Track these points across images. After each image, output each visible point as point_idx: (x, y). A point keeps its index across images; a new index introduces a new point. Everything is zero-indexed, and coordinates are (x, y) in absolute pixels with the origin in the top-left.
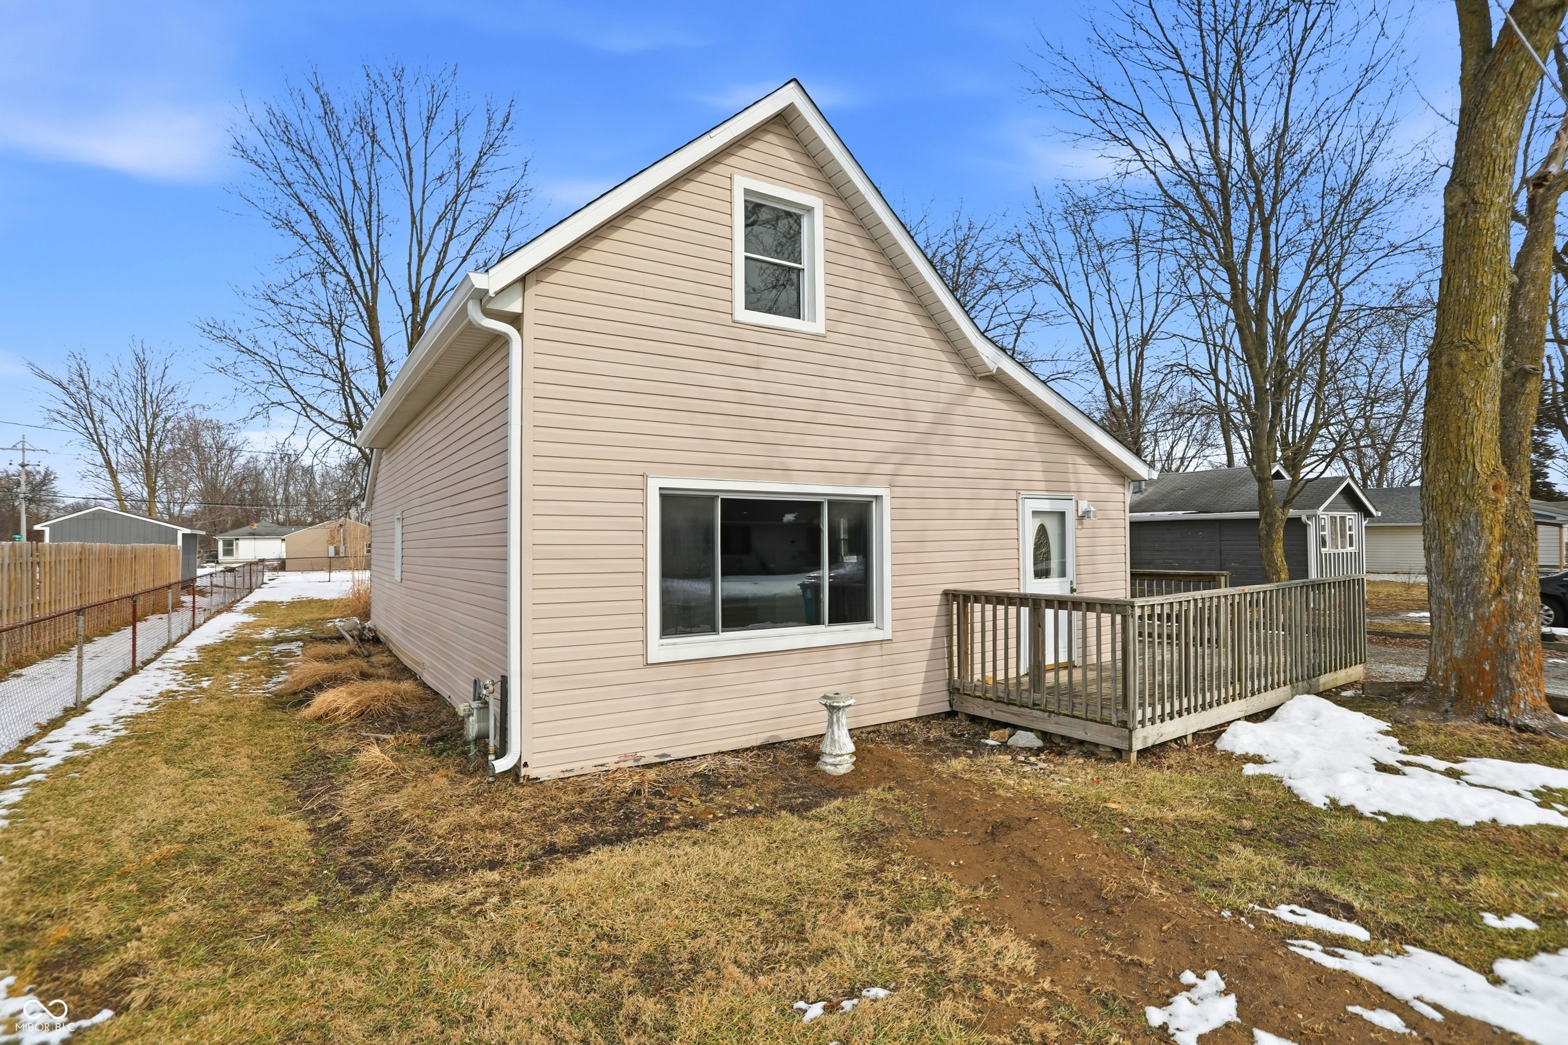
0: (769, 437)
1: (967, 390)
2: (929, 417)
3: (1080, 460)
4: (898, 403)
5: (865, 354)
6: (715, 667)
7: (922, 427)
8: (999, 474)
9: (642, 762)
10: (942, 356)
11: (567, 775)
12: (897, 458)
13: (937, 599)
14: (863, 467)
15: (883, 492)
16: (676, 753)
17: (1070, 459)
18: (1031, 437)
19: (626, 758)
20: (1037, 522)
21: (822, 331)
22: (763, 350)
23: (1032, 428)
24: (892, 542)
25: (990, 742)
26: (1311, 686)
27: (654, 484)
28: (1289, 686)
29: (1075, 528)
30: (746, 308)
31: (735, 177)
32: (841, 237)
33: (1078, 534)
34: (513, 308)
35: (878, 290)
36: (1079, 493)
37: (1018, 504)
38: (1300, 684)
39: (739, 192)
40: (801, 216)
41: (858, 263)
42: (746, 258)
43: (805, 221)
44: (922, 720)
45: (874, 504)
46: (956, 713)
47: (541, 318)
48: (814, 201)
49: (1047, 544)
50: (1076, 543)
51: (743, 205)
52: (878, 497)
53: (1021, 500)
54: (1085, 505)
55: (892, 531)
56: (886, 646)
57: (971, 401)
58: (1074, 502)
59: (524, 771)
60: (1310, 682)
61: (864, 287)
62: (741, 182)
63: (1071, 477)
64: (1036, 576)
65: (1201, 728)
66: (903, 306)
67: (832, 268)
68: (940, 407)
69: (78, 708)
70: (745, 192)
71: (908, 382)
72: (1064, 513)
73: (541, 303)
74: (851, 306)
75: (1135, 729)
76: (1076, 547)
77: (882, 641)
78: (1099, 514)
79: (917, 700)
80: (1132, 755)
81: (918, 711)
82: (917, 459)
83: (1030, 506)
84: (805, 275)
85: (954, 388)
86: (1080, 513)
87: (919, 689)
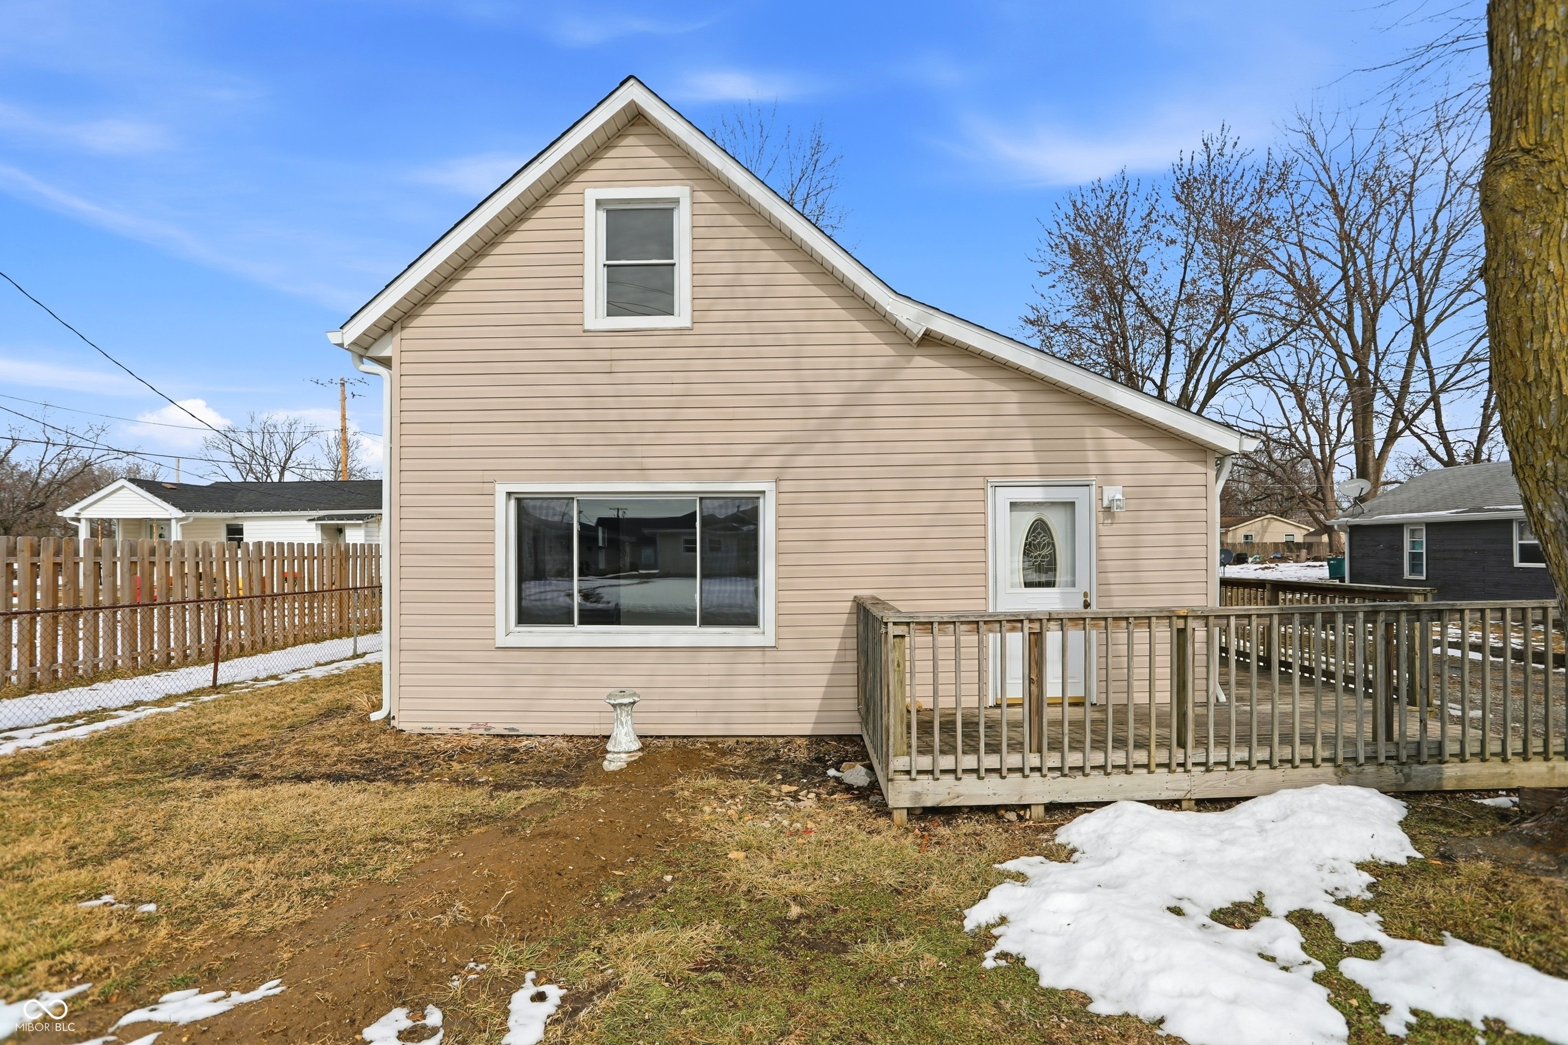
0: (622, 438)
1: (901, 361)
2: (838, 399)
3: (1108, 432)
4: (792, 387)
5: (745, 340)
6: (563, 656)
7: (826, 411)
8: (953, 458)
9: (492, 732)
10: (859, 326)
11: (426, 731)
12: (787, 449)
13: (847, 606)
14: (737, 462)
15: (768, 487)
16: (524, 729)
17: (1088, 432)
18: (1014, 409)
19: (478, 726)
20: (1028, 518)
21: (688, 324)
22: (616, 354)
23: (1014, 397)
24: (778, 541)
25: (832, 772)
26: (1408, 778)
27: (501, 490)
28: (1327, 769)
29: (1097, 524)
30: (608, 315)
31: (587, 191)
32: (718, 221)
33: (1104, 530)
34: (386, 353)
35: (765, 267)
36: (1107, 476)
37: (986, 495)
38: (1370, 769)
39: (590, 205)
40: (672, 209)
41: (737, 244)
42: (609, 266)
43: (675, 213)
44: (816, 740)
45: (761, 501)
46: (861, 736)
47: (406, 357)
48: (679, 191)
49: (1049, 543)
50: (1098, 542)
51: (602, 216)
52: (764, 492)
53: (990, 489)
54: (1114, 492)
55: (778, 529)
56: (769, 654)
57: (906, 373)
58: (1094, 488)
59: (393, 723)
60: (1406, 770)
61: (746, 267)
62: (592, 194)
63: (1091, 456)
64: (1027, 585)
65: (1059, 800)
66: (800, 279)
67: (700, 256)
68: (856, 386)
69: (356, 656)
70: (599, 203)
71: (806, 363)
72: (1073, 504)
73: (406, 345)
74: (726, 292)
75: (892, 780)
76: (1099, 548)
77: (763, 648)
78: (1148, 504)
79: (812, 716)
80: (895, 812)
81: (813, 729)
82: (818, 448)
83: (1006, 496)
84: (676, 268)
85: (880, 362)
86: (1106, 503)
87: (816, 704)
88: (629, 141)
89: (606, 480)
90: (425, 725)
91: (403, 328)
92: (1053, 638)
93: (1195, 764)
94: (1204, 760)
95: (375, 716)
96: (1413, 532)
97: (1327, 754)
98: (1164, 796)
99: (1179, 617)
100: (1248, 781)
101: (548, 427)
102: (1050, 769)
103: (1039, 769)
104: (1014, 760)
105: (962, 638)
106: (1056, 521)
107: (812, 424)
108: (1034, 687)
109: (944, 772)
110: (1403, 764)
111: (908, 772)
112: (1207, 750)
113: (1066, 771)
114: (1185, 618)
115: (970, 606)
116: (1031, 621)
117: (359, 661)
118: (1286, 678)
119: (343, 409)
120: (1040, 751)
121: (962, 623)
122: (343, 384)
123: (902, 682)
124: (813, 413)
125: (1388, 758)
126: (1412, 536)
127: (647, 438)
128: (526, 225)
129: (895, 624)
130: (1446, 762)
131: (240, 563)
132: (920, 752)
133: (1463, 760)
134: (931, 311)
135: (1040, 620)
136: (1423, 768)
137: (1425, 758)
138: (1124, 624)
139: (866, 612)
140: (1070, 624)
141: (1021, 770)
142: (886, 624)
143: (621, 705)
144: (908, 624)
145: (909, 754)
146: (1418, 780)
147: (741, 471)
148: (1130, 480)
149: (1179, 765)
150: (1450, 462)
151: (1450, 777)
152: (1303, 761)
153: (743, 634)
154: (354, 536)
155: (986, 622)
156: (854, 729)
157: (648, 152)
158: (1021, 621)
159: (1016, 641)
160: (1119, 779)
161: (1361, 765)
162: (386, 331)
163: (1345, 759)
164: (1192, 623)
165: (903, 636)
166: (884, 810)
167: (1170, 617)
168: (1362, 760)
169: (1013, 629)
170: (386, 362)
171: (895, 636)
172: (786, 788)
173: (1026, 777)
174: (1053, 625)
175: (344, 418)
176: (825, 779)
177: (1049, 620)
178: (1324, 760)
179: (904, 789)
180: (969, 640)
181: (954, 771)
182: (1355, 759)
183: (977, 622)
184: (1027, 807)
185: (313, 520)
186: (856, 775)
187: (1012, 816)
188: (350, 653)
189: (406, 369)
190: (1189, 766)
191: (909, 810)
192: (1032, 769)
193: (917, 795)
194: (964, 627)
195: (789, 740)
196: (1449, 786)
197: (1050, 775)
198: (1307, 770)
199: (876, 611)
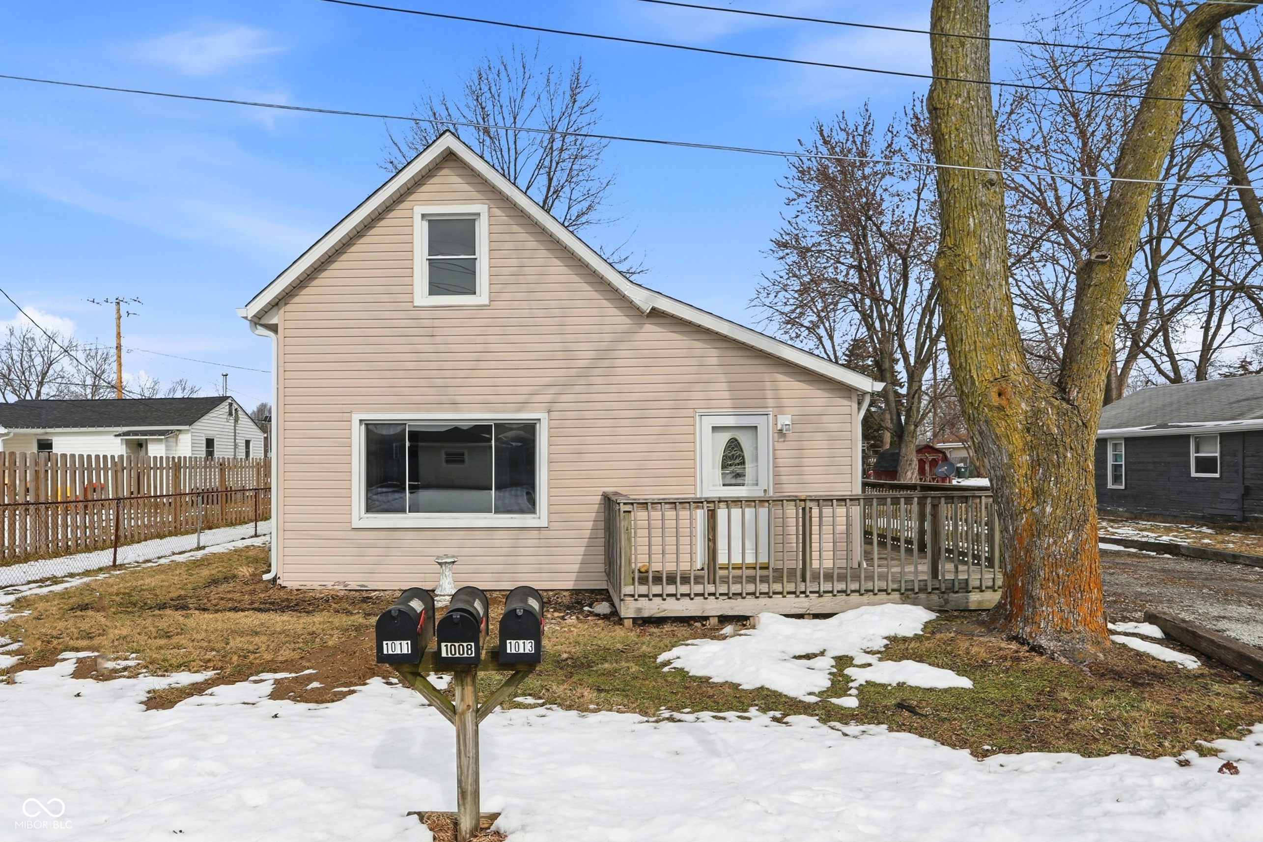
0: (440, 382)
1: (635, 328)
2: (591, 355)
3: (780, 377)
4: (558, 347)
6: (400, 534)
7: (584, 363)
8: (671, 396)
9: (349, 588)
11: (302, 588)
12: (555, 389)
13: (598, 499)
14: (521, 398)
15: (543, 416)
16: (371, 586)
17: (767, 377)
18: (714, 361)
19: (339, 584)
20: (725, 437)
21: (487, 302)
22: (436, 323)
23: (715, 352)
24: (550, 454)
25: (586, 608)
26: (947, 601)
27: (356, 417)
28: (896, 596)
29: (774, 441)
30: (430, 294)
31: (415, 208)
32: (505, 228)
33: (779, 446)
34: (274, 321)
35: (540, 262)
36: (780, 408)
37: (695, 421)
38: (922, 596)
39: (417, 218)
40: (475, 220)
41: (520, 245)
42: (429, 260)
43: (477, 223)
44: (575, 592)
45: (538, 426)
46: (607, 590)
47: (289, 324)
48: (481, 208)
49: (740, 456)
50: (774, 454)
51: (426, 224)
52: (539, 420)
53: (697, 418)
54: (785, 420)
55: (550, 445)
56: (545, 533)
57: (639, 336)
58: (771, 417)
59: (278, 582)
60: (946, 596)
61: (526, 262)
62: (419, 210)
63: (769, 394)
64: (724, 485)
65: (726, 614)
66: (565, 270)
67: (496, 254)
68: (603, 345)
69: (199, 548)
70: (423, 216)
71: (569, 329)
72: (756, 427)
73: (289, 316)
74: (513, 279)
75: (622, 600)
76: (775, 458)
77: (539, 529)
78: (810, 427)
79: (573, 576)
80: (626, 621)
81: (574, 585)
82: (577, 389)
83: (709, 422)
84: (477, 262)
85: (620, 328)
86: (779, 427)
87: (576, 568)
88: (445, 172)
89: (429, 411)
90: (302, 583)
91: (286, 304)
92: (722, 513)
93: (811, 592)
94: (817, 589)
95: (266, 577)
96: (1115, 446)
97: (895, 586)
98: (793, 612)
99: (801, 500)
100: (846, 603)
101: (389, 374)
102: (721, 594)
103: (714, 594)
104: (698, 589)
105: (666, 513)
106: (745, 440)
107: (573, 372)
108: (711, 544)
109: (655, 596)
110: (943, 593)
111: (633, 596)
112: (819, 584)
113: (731, 595)
114: (804, 500)
115: (674, 493)
116: (708, 502)
117: (202, 552)
118: (896, 548)
119: (119, 326)
120: (714, 583)
121: (666, 503)
122: (118, 303)
123: (629, 540)
124: (572, 363)
125: (933, 589)
126: (1115, 450)
127: (458, 382)
128: (372, 232)
129: (625, 504)
130: (970, 592)
131: (110, 472)
132: (640, 583)
133: (982, 591)
134: (656, 295)
135: (714, 502)
136: (956, 595)
137: (956, 589)
138: (766, 504)
139: (609, 499)
140: (733, 504)
141: (703, 595)
142: (619, 504)
143: (446, 563)
144: (632, 504)
145: (633, 584)
146: (953, 603)
147: (523, 405)
148: (795, 411)
149: (802, 593)
150: (1177, 379)
151: (973, 601)
152: (879, 591)
153: (525, 518)
154: (156, 450)
155: (680, 503)
156: (603, 586)
157: (457, 179)
158: (702, 502)
159: (700, 515)
160: (764, 601)
161: (917, 593)
162: (273, 306)
163: (906, 590)
164: (809, 504)
165: (630, 512)
166: (620, 621)
167: (795, 500)
168: (917, 590)
169: (697, 507)
170: (274, 328)
171: (625, 512)
172: (556, 614)
173: (706, 599)
174: (722, 505)
175: (119, 335)
176: (582, 611)
177: (719, 502)
178: (893, 590)
179: (630, 606)
180: (670, 514)
181: (661, 595)
182: (913, 590)
183: (675, 503)
184: (706, 618)
185: (119, 435)
186: (603, 608)
187: (698, 625)
188: (196, 545)
189: (288, 333)
190: (808, 593)
191: (634, 619)
192: (710, 594)
193: (639, 610)
194: (667, 506)
195: (558, 592)
196: (972, 607)
197: (722, 598)
198: (883, 596)
199: (614, 498)
